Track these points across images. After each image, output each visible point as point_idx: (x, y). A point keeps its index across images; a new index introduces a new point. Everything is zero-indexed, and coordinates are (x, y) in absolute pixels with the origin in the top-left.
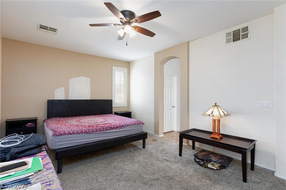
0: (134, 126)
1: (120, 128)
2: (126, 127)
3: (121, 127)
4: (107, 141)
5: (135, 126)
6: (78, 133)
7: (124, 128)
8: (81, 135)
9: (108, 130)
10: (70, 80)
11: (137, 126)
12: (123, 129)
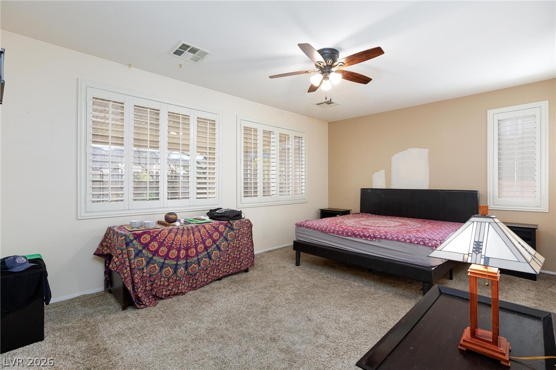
0: (399, 243)
1: (369, 239)
2: (382, 240)
3: (371, 238)
4: (343, 251)
5: (402, 244)
6: (314, 229)
7: (377, 241)
8: (316, 231)
9: (348, 236)
10: (392, 157)
11: (408, 246)
12: (376, 243)
